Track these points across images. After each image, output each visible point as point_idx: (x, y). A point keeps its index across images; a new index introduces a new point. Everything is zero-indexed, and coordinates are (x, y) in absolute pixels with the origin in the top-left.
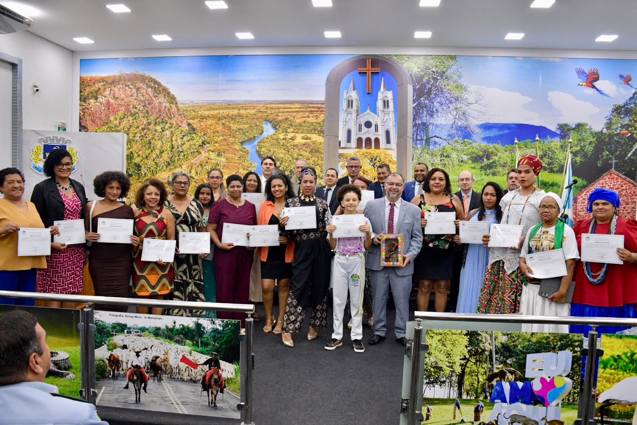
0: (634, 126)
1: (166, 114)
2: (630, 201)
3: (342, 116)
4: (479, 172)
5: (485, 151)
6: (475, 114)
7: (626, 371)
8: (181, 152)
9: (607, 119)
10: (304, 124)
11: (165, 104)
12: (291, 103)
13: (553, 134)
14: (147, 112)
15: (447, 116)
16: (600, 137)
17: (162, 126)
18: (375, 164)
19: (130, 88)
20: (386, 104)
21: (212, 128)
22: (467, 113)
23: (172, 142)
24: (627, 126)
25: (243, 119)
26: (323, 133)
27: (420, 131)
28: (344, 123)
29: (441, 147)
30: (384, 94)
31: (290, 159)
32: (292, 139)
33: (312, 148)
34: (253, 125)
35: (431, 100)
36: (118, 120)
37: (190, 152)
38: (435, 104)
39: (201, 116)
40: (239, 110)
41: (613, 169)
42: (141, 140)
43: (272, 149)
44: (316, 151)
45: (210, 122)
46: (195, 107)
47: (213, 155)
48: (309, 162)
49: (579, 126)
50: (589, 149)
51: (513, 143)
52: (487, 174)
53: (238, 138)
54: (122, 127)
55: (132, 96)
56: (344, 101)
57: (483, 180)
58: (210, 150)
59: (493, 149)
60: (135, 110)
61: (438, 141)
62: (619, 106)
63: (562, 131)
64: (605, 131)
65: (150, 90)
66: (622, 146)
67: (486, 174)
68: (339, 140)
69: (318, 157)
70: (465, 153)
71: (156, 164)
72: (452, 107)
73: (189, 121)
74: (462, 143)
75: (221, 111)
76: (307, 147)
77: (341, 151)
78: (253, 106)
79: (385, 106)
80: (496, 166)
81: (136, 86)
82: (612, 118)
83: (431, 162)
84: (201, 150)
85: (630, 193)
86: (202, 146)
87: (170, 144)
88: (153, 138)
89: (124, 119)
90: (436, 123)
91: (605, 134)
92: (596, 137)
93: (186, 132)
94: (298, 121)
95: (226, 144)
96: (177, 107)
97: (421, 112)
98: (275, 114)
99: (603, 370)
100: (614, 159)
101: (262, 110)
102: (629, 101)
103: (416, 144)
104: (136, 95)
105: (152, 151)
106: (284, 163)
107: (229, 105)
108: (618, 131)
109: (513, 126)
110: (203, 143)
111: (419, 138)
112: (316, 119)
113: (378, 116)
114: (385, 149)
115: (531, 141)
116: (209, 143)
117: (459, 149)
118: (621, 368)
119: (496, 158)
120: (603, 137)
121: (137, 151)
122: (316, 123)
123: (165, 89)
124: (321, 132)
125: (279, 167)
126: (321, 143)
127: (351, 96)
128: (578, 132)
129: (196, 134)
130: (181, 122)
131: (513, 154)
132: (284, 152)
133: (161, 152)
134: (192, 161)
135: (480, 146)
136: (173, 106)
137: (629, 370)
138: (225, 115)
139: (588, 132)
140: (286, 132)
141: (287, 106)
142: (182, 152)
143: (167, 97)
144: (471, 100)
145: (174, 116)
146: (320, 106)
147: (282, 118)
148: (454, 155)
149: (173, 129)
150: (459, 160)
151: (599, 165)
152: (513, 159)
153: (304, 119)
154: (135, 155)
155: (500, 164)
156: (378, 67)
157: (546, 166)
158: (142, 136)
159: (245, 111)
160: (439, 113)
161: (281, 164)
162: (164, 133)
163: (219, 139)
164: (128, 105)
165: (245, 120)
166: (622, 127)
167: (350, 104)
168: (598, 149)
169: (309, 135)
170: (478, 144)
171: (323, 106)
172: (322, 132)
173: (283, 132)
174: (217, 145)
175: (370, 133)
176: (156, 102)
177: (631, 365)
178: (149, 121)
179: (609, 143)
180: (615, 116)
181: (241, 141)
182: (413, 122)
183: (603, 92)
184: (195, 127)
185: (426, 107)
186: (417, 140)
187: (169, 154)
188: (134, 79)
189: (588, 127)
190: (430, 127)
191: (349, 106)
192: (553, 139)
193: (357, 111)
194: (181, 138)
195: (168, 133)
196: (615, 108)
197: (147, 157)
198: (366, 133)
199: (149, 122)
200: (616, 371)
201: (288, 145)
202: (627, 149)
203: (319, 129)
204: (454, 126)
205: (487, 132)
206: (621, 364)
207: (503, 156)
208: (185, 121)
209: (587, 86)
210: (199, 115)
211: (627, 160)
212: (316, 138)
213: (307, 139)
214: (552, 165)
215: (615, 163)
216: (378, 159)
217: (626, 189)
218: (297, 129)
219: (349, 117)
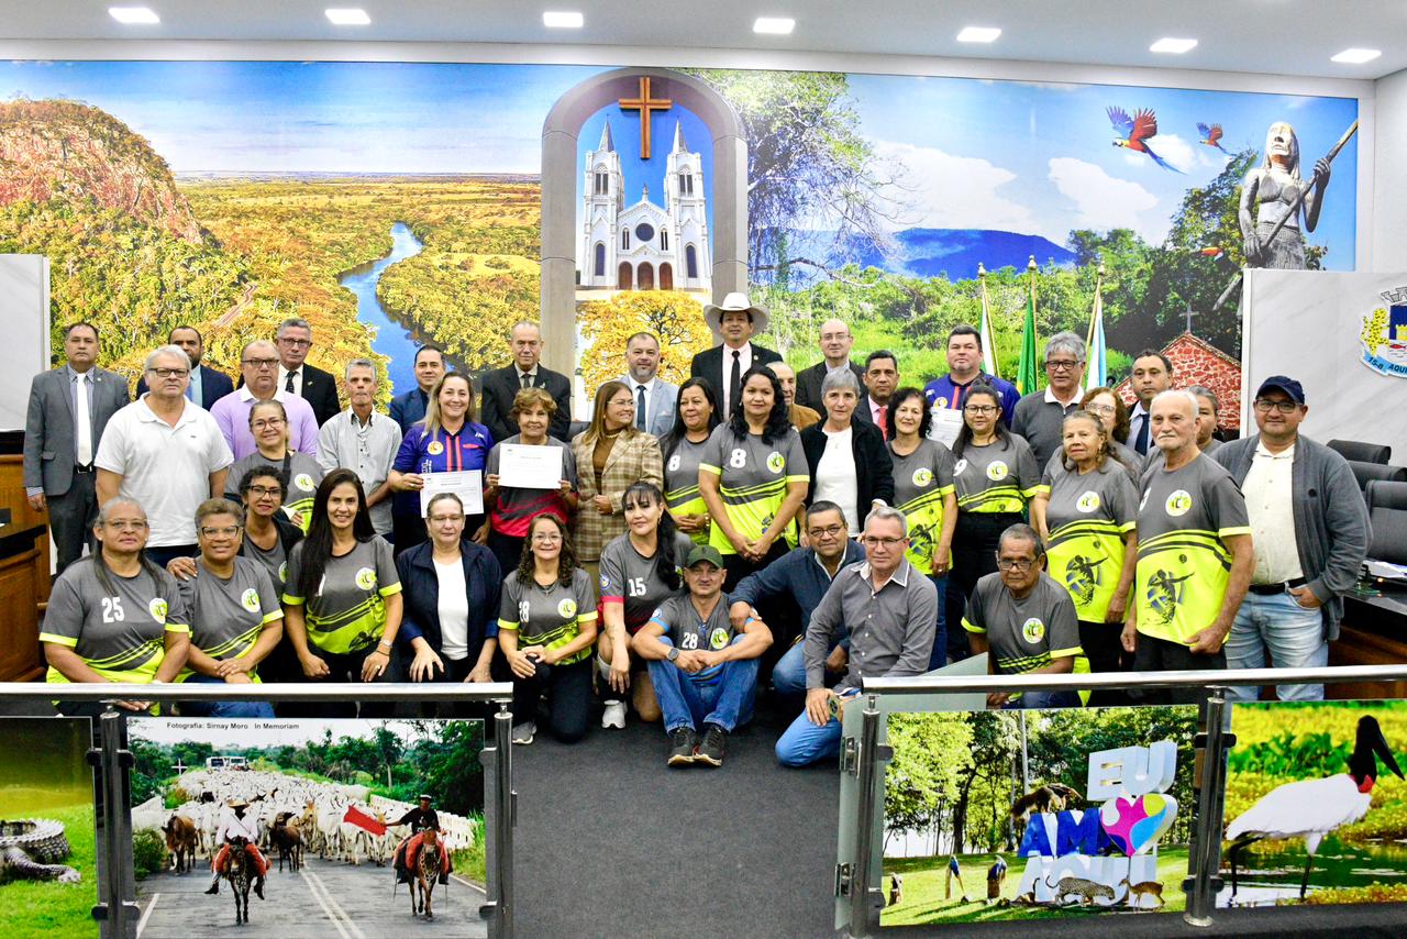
0: (1229, 237)
1: (145, 203)
2: (1223, 400)
3: (583, 212)
4: (901, 341)
5: (912, 293)
6: (889, 207)
7: (1277, 773)
8: (184, 300)
9: (1174, 220)
10: (491, 232)
11: (139, 180)
12: (459, 179)
13: (1061, 254)
14: (94, 200)
15: (826, 214)
16: (1162, 261)
17: (133, 234)
18: (661, 325)
19: (46, 138)
20: (685, 184)
21: (264, 239)
22: (871, 206)
23: (162, 275)
24: (1214, 238)
25: (341, 217)
26: (538, 254)
27: (766, 248)
28: (588, 230)
29: (815, 283)
30: (682, 161)
31: (460, 314)
32: (464, 266)
33: (512, 288)
34: (367, 234)
35: (789, 176)
36: (14, 218)
37: (209, 299)
38: (799, 185)
39: (235, 210)
40: (331, 197)
41: (1188, 331)
42: (79, 270)
43: (412, 291)
44: (523, 297)
45: (258, 225)
46: (217, 188)
47: (266, 308)
48: (504, 321)
49: (1117, 237)
50: (1139, 287)
51: (973, 274)
52: (918, 344)
53: (329, 264)
54: (25, 235)
55: (50, 158)
56: (586, 175)
57: (908, 358)
58: (259, 296)
59: (931, 289)
60: (60, 193)
61: (807, 271)
62: (1199, 193)
63: (1081, 247)
64: (1170, 247)
65: (98, 143)
66: (1205, 280)
67: (914, 345)
68: (577, 269)
69: (527, 311)
70: (867, 297)
71: (121, 330)
72: (838, 190)
73: (204, 223)
74: (861, 275)
75: (285, 200)
76: (498, 287)
77: (580, 296)
78: (365, 188)
79: (682, 189)
80: (937, 327)
81: (59, 133)
82: (1185, 218)
83: (791, 319)
84: (235, 295)
85: (1224, 383)
86: (239, 284)
87: (154, 279)
88: (111, 265)
89: (32, 218)
90: (801, 228)
91: (1171, 253)
92: (1152, 261)
93: (197, 250)
94: (477, 223)
95: (299, 279)
96: (172, 188)
97: (767, 202)
98: (421, 207)
99: (1236, 774)
100: (1189, 307)
101: (388, 197)
102: (1220, 182)
103: (757, 278)
104: (61, 155)
105: (108, 298)
106: (444, 326)
107: (306, 184)
108: (1198, 248)
109: (974, 236)
110: (241, 277)
111: (762, 263)
112: (522, 218)
113: (668, 212)
114: (687, 290)
115: (1015, 269)
116: (256, 278)
117: (854, 289)
118: (1269, 768)
119: (938, 309)
120: (1166, 261)
121: (68, 299)
122: (521, 228)
123: (138, 143)
124: (532, 251)
125: (432, 335)
126: (532, 276)
127: (602, 165)
128: (1115, 249)
129: (221, 254)
130: (184, 225)
131: (975, 298)
132: (444, 298)
133: (134, 301)
134: (215, 322)
135: (901, 281)
136: (163, 186)
137: (1284, 770)
138: (295, 208)
139: (1136, 249)
140: (449, 251)
141: (450, 186)
142: (188, 299)
143: (144, 163)
144: (880, 176)
145: (165, 210)
146: (529, 187)
147: (437, 217)
148: (843, 302)
149: (162, 243)
150: (854, 314)
151: (1159, 322)
152: (975, 311)
153: (491, 219)
154: (65, 308)
155: (946, 321)
156: (666, 98)
157: (1047, 325)
158: (81, 260)
159: (345, 200)
160: (809, 207)
161: (437, 327)
162: (140, 252)
163: (282, 268)
164: (41, 182)
165: (345, 222)
166: (1206, 238)
167: (601, 183)
168: (1157, 287)
169: (503, 258)
170: (898, 277)
171: (538, 188)
172: (536, 249)
173: (440, 250)
174: (277, 282)
175: (650, 253)
176: (116, 174)
177: (1286, 761)
178: (98, 221)
179: (1178, 274)
180: (1190, 215)
181: (337, 272)
182: (749, 226)
183: (1165, 160)
184: (218, 237)
185: (778, 190)
186: (758, 268)
187: (152, 304)
188: (54, 115)
189: (1135, 239)
190: (789, 238)
191: (598, 189)
192: (1061, 266)
193: (618, 200)
194: (184, 265)
195: (148, 252)
196: (1189, 196)
197: (95, 313)
198: (640, 253)
199: (98, 225)
200: (1260, 775)
201: (454, 281)
202: (1217, 287)
203: (528, 242)
204: (843, 236)
205: (917, 249)
206: (1269, 760)
207: (953, 303)
208: (194, 224)
209: (1132, 147)
210: (230, 207)
211: (1216, 311)
212: (520, 263)
213: (499, 266)
214: (1059, 324)
215: (1193, 318)
216: (669, 313)
217: (1215, 375)
218: (475, 242)
219: (598, 215)
